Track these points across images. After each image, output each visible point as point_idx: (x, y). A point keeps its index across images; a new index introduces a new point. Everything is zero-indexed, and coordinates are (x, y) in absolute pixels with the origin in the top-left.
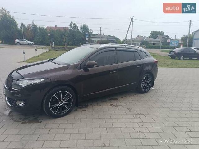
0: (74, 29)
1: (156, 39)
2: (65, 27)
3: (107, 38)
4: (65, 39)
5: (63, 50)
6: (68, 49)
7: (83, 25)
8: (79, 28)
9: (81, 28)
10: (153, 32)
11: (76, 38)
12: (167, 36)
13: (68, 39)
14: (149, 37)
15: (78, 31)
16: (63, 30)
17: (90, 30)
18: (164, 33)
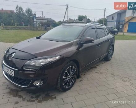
0: (20, 12)
1: (81, 21)
2: (12, 11)
3: (48, 20)
4: (13, 20)
5: (14, 29)
6: (18, 29)
7: (27, 9)
8: (24, 11)
9: (26, 12)
10: (80, 16)
11: (23, 19)
12: (89, 19)
13: (15, 20)
14: (77, 20)
15: (24, 14)
16: (10, 13)
17: (33, 14)
18: (86, 17)
